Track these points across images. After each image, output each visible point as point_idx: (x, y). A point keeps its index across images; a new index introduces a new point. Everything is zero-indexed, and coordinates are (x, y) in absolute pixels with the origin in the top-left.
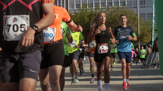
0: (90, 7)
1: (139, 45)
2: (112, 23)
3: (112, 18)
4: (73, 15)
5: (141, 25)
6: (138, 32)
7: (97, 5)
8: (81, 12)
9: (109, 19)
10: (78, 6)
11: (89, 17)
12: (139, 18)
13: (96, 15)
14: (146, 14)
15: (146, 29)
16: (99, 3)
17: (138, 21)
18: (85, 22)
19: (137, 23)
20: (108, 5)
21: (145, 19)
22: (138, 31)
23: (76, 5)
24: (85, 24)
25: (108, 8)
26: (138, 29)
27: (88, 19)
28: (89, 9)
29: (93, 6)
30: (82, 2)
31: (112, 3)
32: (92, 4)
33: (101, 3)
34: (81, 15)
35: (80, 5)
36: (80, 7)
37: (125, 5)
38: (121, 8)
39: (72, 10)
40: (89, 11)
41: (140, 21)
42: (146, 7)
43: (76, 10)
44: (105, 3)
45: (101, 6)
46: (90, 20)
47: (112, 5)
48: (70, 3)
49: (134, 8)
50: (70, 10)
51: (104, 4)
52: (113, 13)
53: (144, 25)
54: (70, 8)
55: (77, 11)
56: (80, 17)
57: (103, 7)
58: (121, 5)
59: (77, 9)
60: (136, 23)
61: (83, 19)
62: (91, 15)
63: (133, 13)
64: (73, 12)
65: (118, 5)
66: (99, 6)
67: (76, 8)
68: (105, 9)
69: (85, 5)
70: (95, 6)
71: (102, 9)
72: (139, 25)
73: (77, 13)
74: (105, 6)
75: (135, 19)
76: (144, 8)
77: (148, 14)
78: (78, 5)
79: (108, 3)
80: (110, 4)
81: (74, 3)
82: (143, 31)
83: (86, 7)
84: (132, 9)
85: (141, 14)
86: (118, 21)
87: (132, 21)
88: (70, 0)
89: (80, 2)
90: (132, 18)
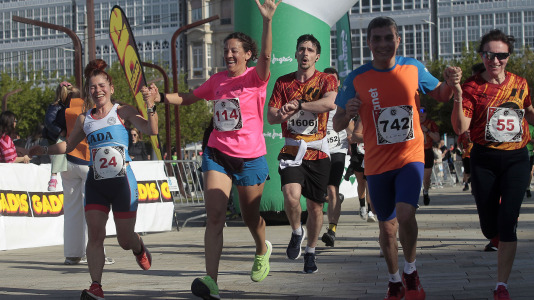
8: (467, 61)
10: (460, 46)
20: (526, 45)
23: (456, 44)
25: (528, 52)
30: (469, 38)
35: (464, 44)
36: (464, 49)
39: (446, 57)
43: (455, 56)
44: (520, 40)
48: (442, 40)
50: (442, 57)
51: (517, 41)
54: (442, 52)
55: (458, 59)
59: (459, 53)
64: (448, 60)
67: (456, 51)
68: (520, 52)
69: (474, 45)
74: (522, 46)
78: (460, 44)
79: (526, 40)
81: (450, 40)
88: (441, 34)
89: (464, 38)
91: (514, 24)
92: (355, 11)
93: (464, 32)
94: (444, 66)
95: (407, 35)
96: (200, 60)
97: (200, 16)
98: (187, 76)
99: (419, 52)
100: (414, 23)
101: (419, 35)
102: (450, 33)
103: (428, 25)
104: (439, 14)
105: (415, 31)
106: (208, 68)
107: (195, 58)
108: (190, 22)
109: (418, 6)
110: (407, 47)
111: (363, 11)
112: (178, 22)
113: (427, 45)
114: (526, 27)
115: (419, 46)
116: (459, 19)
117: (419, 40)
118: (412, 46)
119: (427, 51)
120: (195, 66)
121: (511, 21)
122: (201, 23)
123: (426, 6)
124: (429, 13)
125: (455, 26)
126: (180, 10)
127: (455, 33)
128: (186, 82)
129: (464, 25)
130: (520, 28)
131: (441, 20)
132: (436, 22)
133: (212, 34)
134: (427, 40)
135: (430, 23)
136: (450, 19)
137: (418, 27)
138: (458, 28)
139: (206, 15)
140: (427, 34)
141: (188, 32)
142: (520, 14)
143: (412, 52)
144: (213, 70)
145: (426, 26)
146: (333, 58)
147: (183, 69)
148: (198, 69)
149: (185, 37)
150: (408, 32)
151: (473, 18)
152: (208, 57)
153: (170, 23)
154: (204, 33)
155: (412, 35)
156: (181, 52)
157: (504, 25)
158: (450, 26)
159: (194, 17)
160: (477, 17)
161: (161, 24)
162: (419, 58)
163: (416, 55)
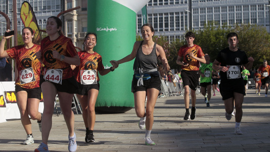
0: (217, 25)
2: (242, 43)
4: (197, 33)
7: (224, 22)
8: (207, 30)
10: (203, 23)
11: (215, 36)
13: (223, 34)
16: (227, 20)
20: (237, 22)
23: (201, 22)
25: (237, 26)
27: (214, 38)
28: (215, 27)
29: (219, 24)
31: (241, 20)
32: (219, 21)
33: (229, 20)
34: (206, 34)
35: (205, 22)
36: (205, 25)
37: (256, 22)
38: (252, 26)
39: (196, 28)
40: (216, 29)
43: (201, 28)
44: (234, 20)
45: (229, 23)
46: (216, 40)
47: (241, 23)
48: (194, 20)
49: (267, 25)
50: (194, 28)
51: (232, 21)
52: (242, 32)
54: (194, 26)
55: (202, 30)
56: (205, 36)
57: (231, 25)
58: (251, 23)
61: (209, 38)
62: (218, 34)
63: (265, 32)
64: (197, 30)
65: (249, 22)
66: (227, 24)
67: (201, 25)
68: (233, 27)
69: (210, 22)
70: (222, 24)
71: (230, 26)
74: (234, 23)
75: (268, 39)
78: (203, 22)
79: (237, 20)
81: (198, 20)
83: (212, 25)
84: (264, 27)
86: (249, 41)
87: (264, 40)
88: (194, 17)
89: (205, 19)
90: (264, 37)
91: (230, 12)
92: (150, 5)
93: (205, 16)
95: (176, 17)
96: (71, 29)
97: (71, 7)
99: (182, 26)
100: (180, 11)
101: (182, 17)
102: (198, 16)
103: (187, 12)
104: (192, 7)
105: (180, 15)
106: (75, 33)
107: (68, 27)
108: (66, 9)
109: (182, 3)
110: (176, 23)
111: (154, 4)
112: (60, 9)
113: (186, 23)
114: (236, 14)
115: (182, 23)
116: (203, 9)
117: (182, 20)
118: (179, 23)
119: (186, 25)
120: (68, 32)
121: (229, 11)
122: (72, 10)
123: (186, 2)
124: (187, 6)
125: (201, 13)
126: (61, 3)
127: (201, 16)
129: (205, 12)
130: (234, 14)
131: (194, 9)
132: (191, 11)
133: (77, 16)
134: (186, 20)
135: (188, 11)
136: (198, 9)
137: (182, 13)
138: (202, 14)
139: (74, 6)
140: (186, 17)
141: (65, 14)
142: (233, 7)
143: (179, 26)
144: (78, 34)
145: (186, 13)
146: (138, 28)
148: (70, 33)
149: (64, 17)
150: (177, 15)
151: (210, 9)
152: (75, 28)
153: (56, 10)
154: (73, 15)
155: (179, 17)
157: (225, 12)
158: (198, 13)
159: (68, 7)
160: (212, 8)
161: (51, 10)
162: (182, 29)
163: (180, 28)
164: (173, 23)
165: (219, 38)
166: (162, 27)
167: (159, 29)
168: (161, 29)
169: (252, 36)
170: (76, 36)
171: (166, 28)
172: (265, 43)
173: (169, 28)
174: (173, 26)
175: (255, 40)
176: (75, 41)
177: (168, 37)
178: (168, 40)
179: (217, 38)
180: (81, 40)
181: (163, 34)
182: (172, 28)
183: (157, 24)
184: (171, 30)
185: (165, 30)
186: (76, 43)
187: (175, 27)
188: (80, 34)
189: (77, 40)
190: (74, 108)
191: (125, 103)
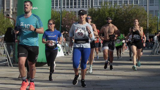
0: (110, 4)
1: (148, 36)
3: (127, 14)
4: (96, 10)
5: (150, 19)
6: (147, 26)
8: (103, 8)
9: (124, 14)
11: (109, 12)
12: (149, 14)
13: (114, 11)
14: (154, 11)
15: (154, 22)
16: (117, 1)
17: (147, 17)
18: (105, 16)
19: (147, 18)
20: (124, 3)
21: (153, 15)
22: (147, 24)
23: (99, 2)
24: (106, 18)
25: (124, 6)
26: (147, 23)
28: (109, 6)
29: (112, 4)
32: (112, 2)
33: (119, 1)
34: (102, 10)
35: (102, 2)
36: (102, 4)
37: (137, 3)
38: (134, 5)
39: (96, 7)
40: (109, 7)
41: (149, 17)
42: (154, 5)
43: (99, 6)
45: (119, 3)
46: (109, 15)
47: (127, 3)
48: (94, 1)
49: (145, 5)
50: (94, 7)
51: (121, 2)
52: (128, 10)
53: (152, 19)
54: (94, 5)
55: (99, 7)
56: (101, 12)
57: (120, 5)
58: (134, 3)
59: (100, 5)
60: (145, 18)
61: (104, 13)
62: (110, 11)
63: (143, 10)
64: (96, 8)
65: (132, 3)
66: (117, 4)
67: (99, 4)
68: (122, 6)
69: (106, 3)
70: (114, 3)
71: (119, 6)
72: (148, 20)
73: (100, 9)
74: (122, 4)
75: (145, 15)
76: (152, 6)
77: (155, 11)
78: (101, 2)
79: (124, 1)
80: (126, 2)
82: (151, 24)
83: (107, 4)
84: (143, 7)
85: (150, 11)
86: (132, 16)
87: (143, 16)
90: (142, 14)
94: (94, 10)
96: (9, 5)
98: (4, 11)
99: (86, 4)
106: (11, 8)
107: (7, 4)
110: (82, 2)
113: (89, 2)
115: (86, 2)
118: (84, 2)
119: (89, 4)
120: (7, 7)
128: (3, 13)
143: (84, 5)
144: (13, 8)
146: (56, 6)
147: (2, 8)
148: (8, 8)
152: (11, 4)
156: (2, 2)
162: (86, 7)
163: (85, 6)
164: (80, 3)
165: (112, 13)
166: (72, 5)
167: (70, 6)
168: (71, 6)
169: (135, 13)
170: (12, 10)
171: (75, 6)
172: (143, 17)
173: (77, 6)
174: (80, 5)
175: (136, 16)
176: (11, 13)
177: (76, 12)
178: (76, 14)
179: (110, 14)
180: (16, 13)
181: (72, 10)
182: (79, 6)
183: (69, 3)
184: (78, 7)
185: (74, 7)
186: (12, 15)
187: (81, 6)
188: (15, 9)
189: (13, 13)
190: (7, 62)
191: (42, 60)
